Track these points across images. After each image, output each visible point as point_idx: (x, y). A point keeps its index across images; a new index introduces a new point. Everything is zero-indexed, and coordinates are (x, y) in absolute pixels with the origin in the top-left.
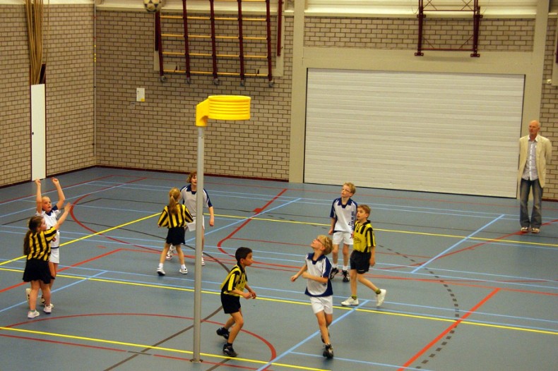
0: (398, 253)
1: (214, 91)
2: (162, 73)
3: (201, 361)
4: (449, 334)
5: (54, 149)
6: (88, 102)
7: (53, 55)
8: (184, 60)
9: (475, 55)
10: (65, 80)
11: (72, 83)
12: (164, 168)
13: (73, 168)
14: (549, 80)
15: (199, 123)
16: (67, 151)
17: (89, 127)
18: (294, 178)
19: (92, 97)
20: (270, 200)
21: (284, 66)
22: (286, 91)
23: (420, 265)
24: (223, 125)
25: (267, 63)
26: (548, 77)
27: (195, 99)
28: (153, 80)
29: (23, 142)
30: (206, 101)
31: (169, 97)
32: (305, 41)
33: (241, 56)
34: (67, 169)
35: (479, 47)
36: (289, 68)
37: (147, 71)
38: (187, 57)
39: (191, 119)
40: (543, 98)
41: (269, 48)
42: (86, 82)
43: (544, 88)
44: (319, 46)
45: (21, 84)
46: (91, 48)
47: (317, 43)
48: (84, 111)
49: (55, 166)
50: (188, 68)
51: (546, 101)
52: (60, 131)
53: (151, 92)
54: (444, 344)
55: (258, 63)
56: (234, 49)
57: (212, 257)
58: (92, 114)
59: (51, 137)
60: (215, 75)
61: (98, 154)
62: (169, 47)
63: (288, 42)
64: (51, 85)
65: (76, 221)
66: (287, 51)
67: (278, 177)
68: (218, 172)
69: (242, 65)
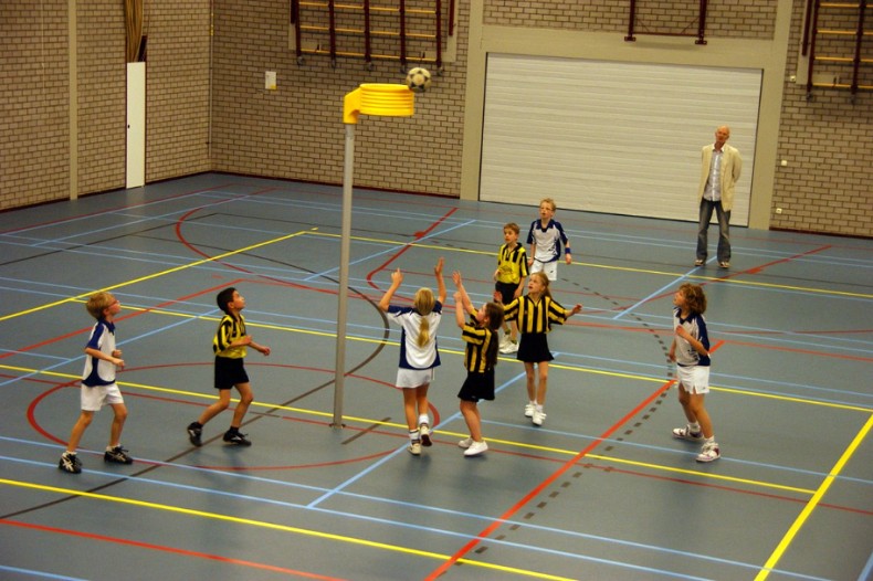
0: (597, 294)
1: (366, 79)
2: (299, 52)
3: (344, 426)
4: (659, 398)
5: (156, 148)
6: (202, 88)
7: (157, 24)
8: (328, 37)
9: (701, 42)
10: (171, 57)
11: (181, 62)
12: (299, 176)
13: (180, 173)
14: (793, 77)
15: (348, 119)
16: (174, 151)
17: (203, 120)
18: (467, 194)
19: (207, 82)
20: (436, 221)
21: (458, 49)
22: (459, 81)
23: (625, 309)
24: (376, 123)
25: (435, 44)
26: (792, 72)
27: (342, 88)
28: (287, 61)
29: (116, 137)
30: (357, 91)
31: (307, 85)
32: (484, 17)
33: (402, 34)
34: (173, 174)
35: (706, 32)
36: (463, 51)
37: (279, 49)
38: (332, 33)
39: (336, 114)
40: (784, 100)
41: (439, 26)
42: (200, 61)
43: (786, 88)
44: (503, 24)
45: (114, 61)
46: (207, 17)
47: (500, 20)
48: (197, 99)
49: (157, 170)
50: (333, 47)
51: (787, 104)
52: (164, 124)
53: (284, 77)
54: (653, 410)
55: (424, 44)
56: (393, 25)
57: (359, 294)
58: (206, 103)
59: (152, 132)
60: (368, 58)
61: (214, 156)
62: (310, 19)
63: (463, 18)
64: (153, 64)
65: (183, 241)
66: (462, 29)
67: (447, 192)
68: (370, 184)
69: (403, 46)
